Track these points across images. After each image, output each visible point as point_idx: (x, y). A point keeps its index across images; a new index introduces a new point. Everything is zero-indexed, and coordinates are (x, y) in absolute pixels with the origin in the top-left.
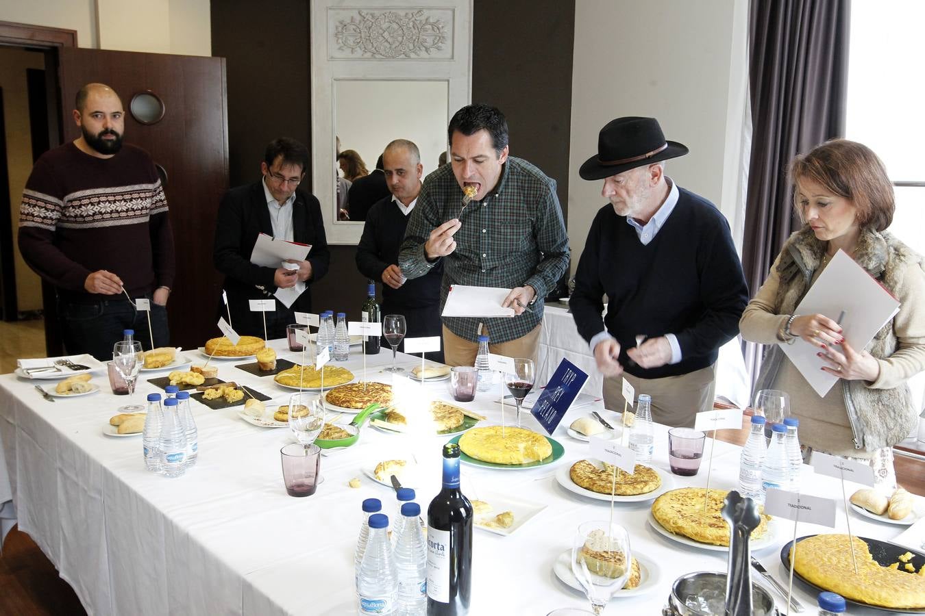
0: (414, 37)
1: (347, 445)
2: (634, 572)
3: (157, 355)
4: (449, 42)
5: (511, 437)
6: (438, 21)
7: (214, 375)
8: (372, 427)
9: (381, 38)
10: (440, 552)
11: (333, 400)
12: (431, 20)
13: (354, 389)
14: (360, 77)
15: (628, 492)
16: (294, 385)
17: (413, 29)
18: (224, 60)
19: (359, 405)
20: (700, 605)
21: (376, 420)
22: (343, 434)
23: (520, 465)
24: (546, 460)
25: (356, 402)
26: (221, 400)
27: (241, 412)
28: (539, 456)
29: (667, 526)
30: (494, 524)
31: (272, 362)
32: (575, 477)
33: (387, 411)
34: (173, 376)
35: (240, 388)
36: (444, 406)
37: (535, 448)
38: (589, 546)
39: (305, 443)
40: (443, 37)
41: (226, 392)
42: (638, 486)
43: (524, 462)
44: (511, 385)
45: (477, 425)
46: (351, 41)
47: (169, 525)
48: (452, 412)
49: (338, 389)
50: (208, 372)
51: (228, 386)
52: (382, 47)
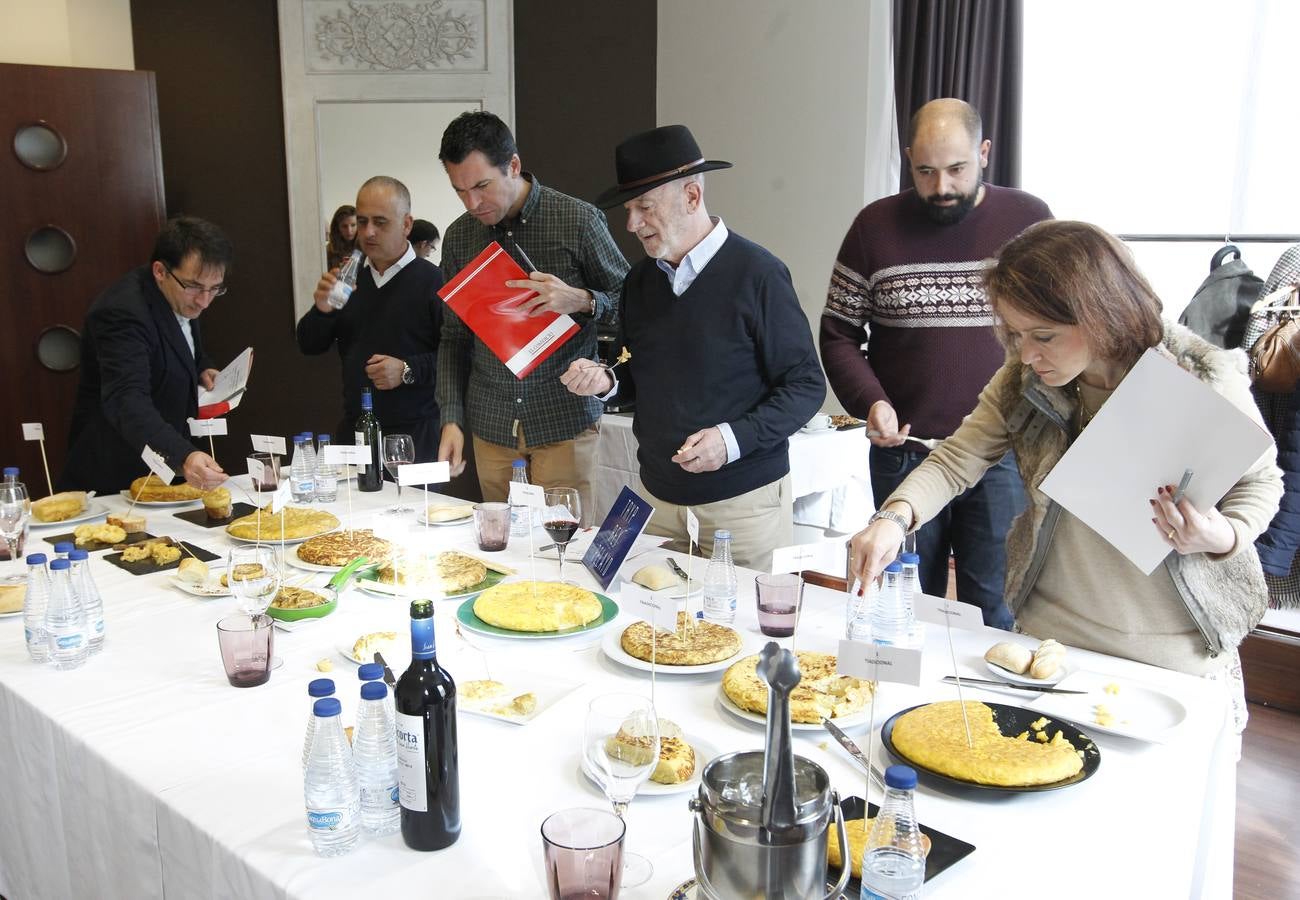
0: (430, 40)
1: (320, 615)
2: (684, 761)
3: (58, 503)
4: (480, 44)
5: (546, 595)
6: (464, 15)
7: (141, 529)
8: (359, 590)
9: (382, 41)
10: (412, 744)
11: (307, 556)
12: (454, 15)
13: (337, 539)
14: (354, 97)
15: (695, 660)
16: (253, 537)
17: (427, 28)
18: (153, 74)
19: (342, 561)
20: (741, 793)
21: (363, 580)
22: (314, 601)
23: (556, 631)
24: (592, 624)
25: (338, 557)
26: (148, 562)
27: (174, 577)
28: (582, 619)
29: (739, 701)
30: (507, 710)
31: (225, 507)
32: (627, 645)
33: (380, 568)
34: (80, 532)
35: (177, 545)
36: (460, 558)
37: (577, 608)
38: (627, 730)
39: (254, 613)
40: (472, 39)
41: (155, 550)
42: (709, 653)
43: (561, 627)
44: (548, 525)
45: (503, 581)
46: (339, 46)
47: (58, 732)
48: (469, 564)
49: (314, 541)
50: (131, 525)
51: (158, 543)
52: (384, 54)
